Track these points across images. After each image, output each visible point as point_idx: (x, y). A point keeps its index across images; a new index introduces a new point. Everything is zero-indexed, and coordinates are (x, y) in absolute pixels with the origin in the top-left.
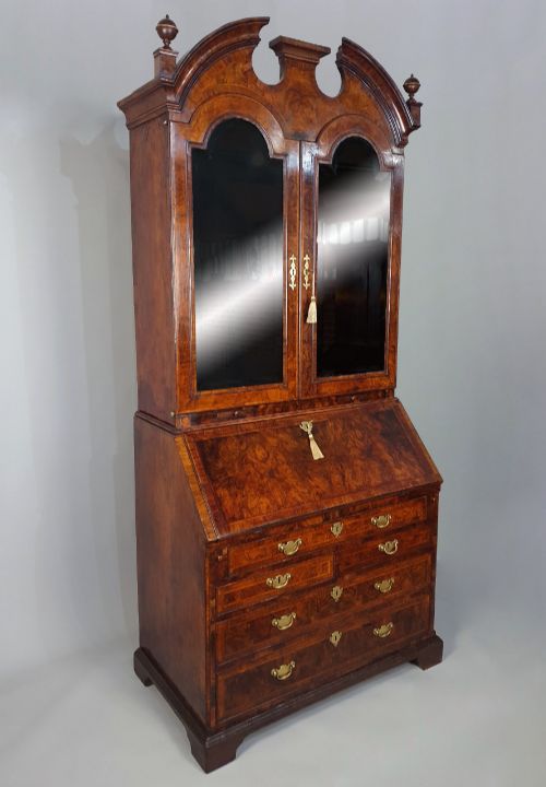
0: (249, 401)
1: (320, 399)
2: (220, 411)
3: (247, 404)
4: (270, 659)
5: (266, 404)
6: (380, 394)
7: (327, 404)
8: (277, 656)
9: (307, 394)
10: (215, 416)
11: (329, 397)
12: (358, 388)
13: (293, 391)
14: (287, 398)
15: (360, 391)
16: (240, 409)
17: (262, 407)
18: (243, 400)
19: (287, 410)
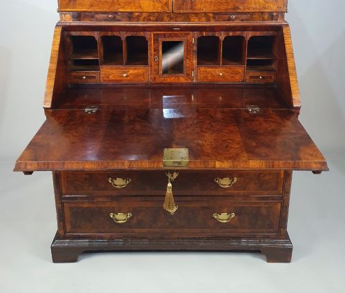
0: (123, 8)
1: (196, 14)
2: (97, 13)
3: (121, 10)
4: (108, 205)
5: (141, 13)
6: (266, 16)
7: (204, 19)
8: (115, 204)
9: (180, 9)
10: (93, 17)
11: (205, 13)
12: (238, 8)
13: (166, 4)
14: (160, 10)
15: (239, 11)
16: (116, 13)
17: (137, 14)
18: (116, 7)
19: (162, 20)
